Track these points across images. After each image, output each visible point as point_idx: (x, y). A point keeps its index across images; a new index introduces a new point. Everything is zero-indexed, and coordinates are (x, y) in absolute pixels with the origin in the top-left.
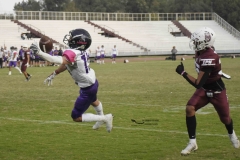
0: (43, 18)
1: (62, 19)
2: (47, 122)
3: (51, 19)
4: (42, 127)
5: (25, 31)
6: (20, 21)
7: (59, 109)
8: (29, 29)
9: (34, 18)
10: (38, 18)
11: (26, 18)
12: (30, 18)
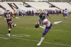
0: (55, 2)
1: (61, 2)
2: (56, 31)
3: (58, 2)
4: (55, 32)
5: (51, 5)
6: (49, 2)
7: (60, 27)
8: (52, 5)
9: (53, 2)
10: (54, 2)
11: (51, 2)
12: (52, 2)
